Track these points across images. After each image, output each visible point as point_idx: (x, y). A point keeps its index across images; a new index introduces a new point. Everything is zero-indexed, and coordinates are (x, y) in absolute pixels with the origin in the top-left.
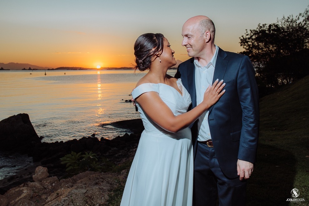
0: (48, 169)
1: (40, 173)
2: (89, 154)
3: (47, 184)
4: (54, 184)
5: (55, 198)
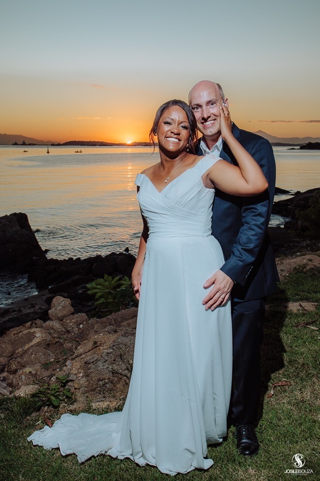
0: (71, 300)
1: (59, 308)
3: (71, 324)
4: (81, 326)
5: (92, 350)
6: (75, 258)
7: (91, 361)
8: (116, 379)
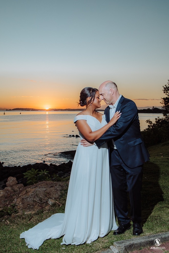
0: (16, 178)
1: (11, 181)
2: (43, 171)
3: (16, 188)
4: (21, 189)
5: (25, 194)
6: (17, 166)
7: (25, 198)
8: (35, 204)
